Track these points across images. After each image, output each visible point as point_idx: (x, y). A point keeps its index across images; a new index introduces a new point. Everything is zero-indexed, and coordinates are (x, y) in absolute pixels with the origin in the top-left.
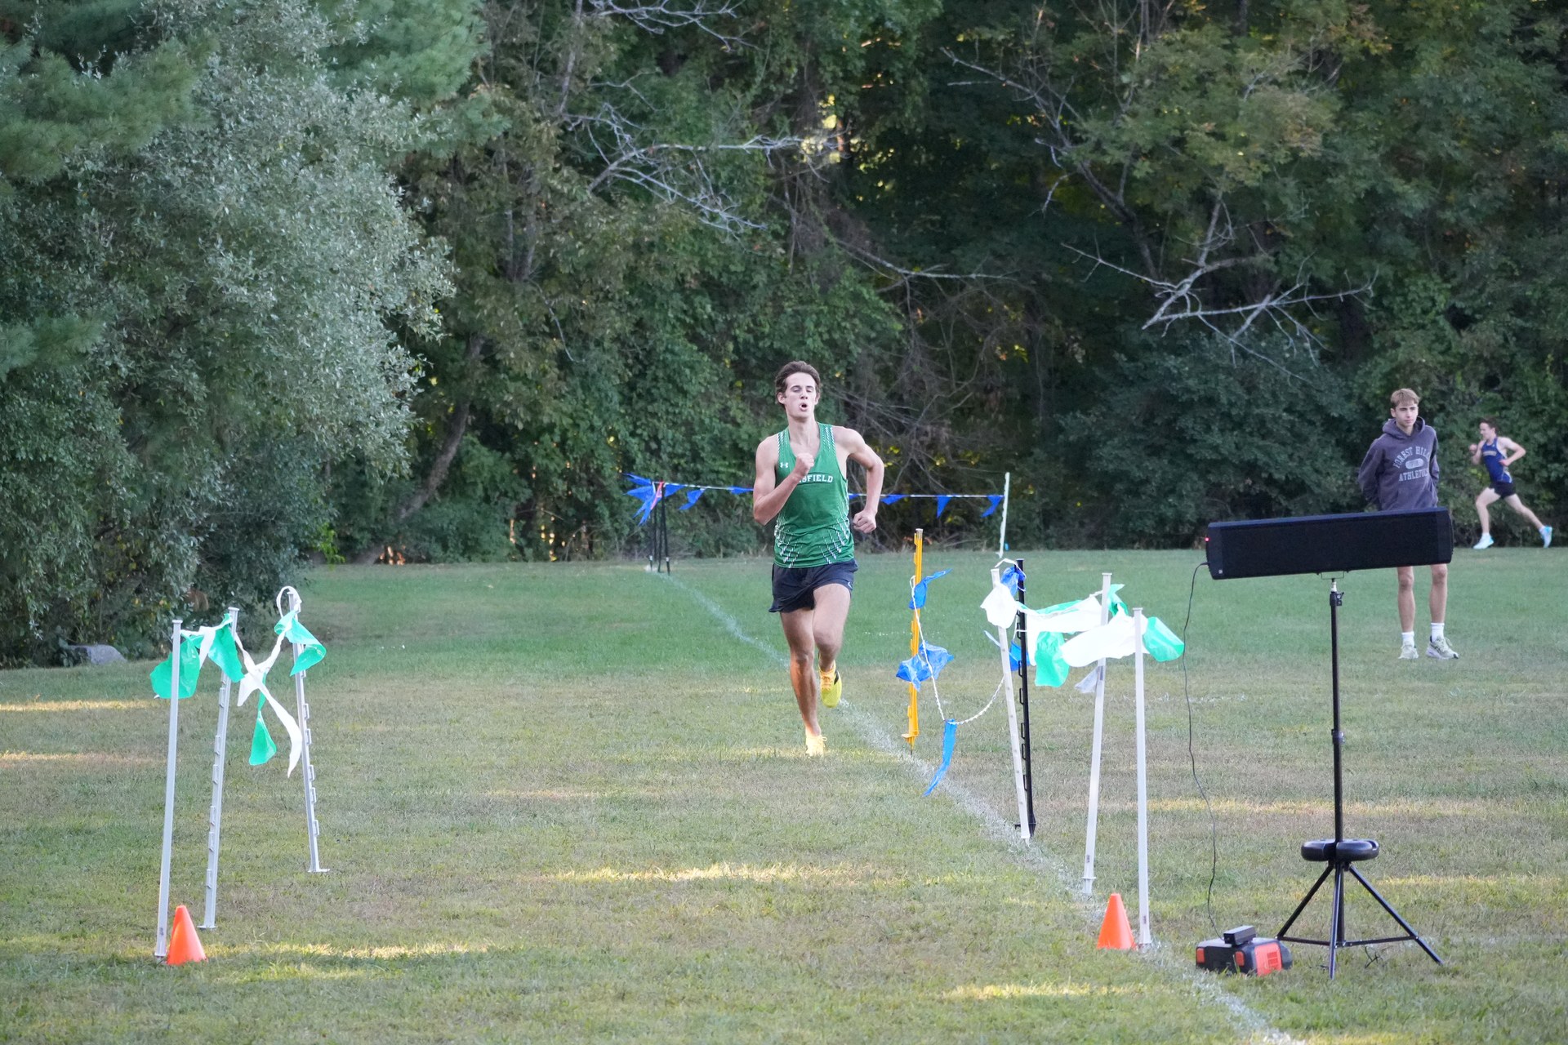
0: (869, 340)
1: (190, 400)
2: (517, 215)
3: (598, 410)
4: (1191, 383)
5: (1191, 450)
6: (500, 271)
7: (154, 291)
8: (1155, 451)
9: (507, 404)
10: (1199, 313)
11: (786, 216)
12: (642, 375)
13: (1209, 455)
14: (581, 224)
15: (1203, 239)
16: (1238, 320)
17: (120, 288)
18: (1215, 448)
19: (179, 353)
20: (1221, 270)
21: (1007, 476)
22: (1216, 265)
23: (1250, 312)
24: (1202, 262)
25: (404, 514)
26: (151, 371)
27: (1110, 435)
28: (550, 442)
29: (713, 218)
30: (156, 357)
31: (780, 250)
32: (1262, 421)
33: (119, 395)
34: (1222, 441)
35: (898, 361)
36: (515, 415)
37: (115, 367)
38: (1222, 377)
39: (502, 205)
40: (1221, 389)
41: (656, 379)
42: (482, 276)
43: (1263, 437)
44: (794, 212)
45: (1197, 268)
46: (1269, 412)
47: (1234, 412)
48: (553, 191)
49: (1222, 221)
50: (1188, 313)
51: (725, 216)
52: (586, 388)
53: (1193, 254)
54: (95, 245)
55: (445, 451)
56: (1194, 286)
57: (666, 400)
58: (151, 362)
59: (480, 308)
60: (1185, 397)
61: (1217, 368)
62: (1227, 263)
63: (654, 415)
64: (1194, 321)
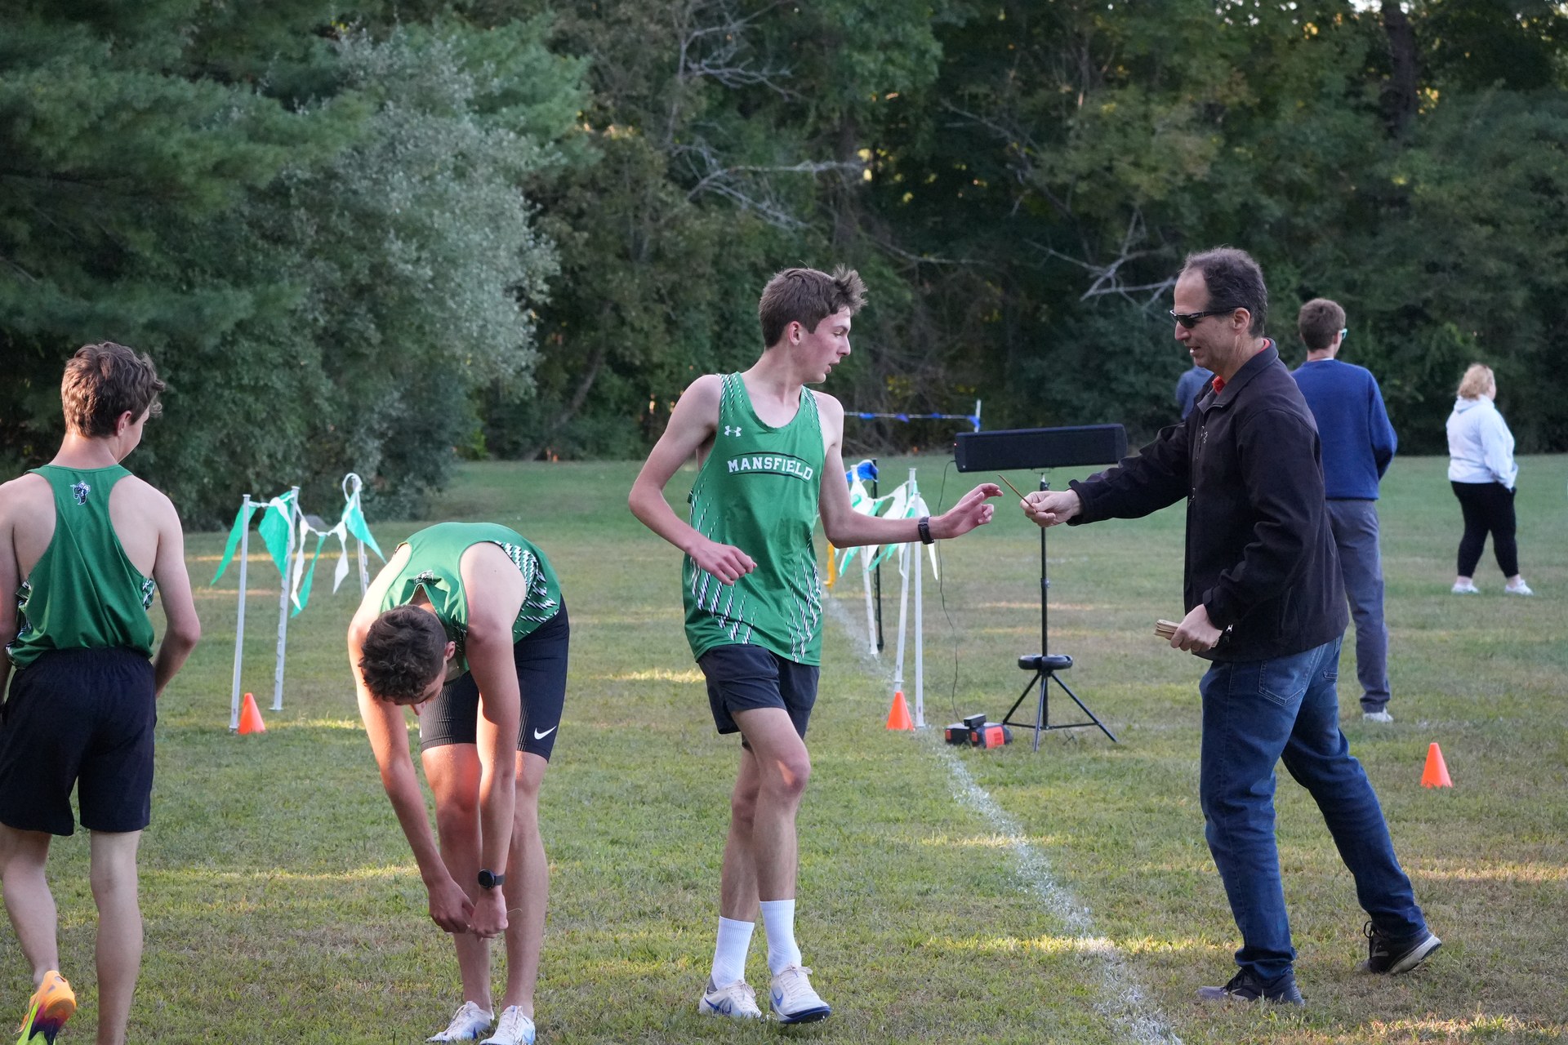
0: (888, 306)
1: (370, 345)
2: (636, 216)
3: (695, 354)
4: (1115, 339)
5: (1114, 386)
6: (624, 255)
7: (345, 266)
8: (1089, 386)
9: (626, 348)
10: (1121, 290)
11: (829, 217)
12: (727, 329)
13: (1125, 389)
14: (683, 223)
15: (1125, 236)
16: (1149, 295)
17: (320, 264)
18: (1131, 385)
19: (362, 310)
20: (1138, 259)
21: (979, 403)
22: (1134, 256)
23: (1155, 290)
24: (1124, 252)
25: (555, 426)
26: (341, 323)
27: (1059, 374)
28: (662, 375)
29: (777, 219)
30: (346, 314)
31: (826, 242)
32: (1164, 366)
33: (319, 339)
34: (1136, 379)
35: (909, 321)
36: (633, 355)
37: (316, 320)
38: (1136, 334)
39: (626, 210)
40: (1136, 344)
41: (736, 332)
42: (611, 258)
43: (1165, 377)
44: (836, 215)
45: (1120, 257)
46: (1169, 359)
47: (1145, 359)
48: (661, 201)
49: (1138, 223)
50: (1113, 289)
51: (783, 217)
52: (687, 338)
53: (1118, 247)
54: (303, 233)
55: (583, 381)
56: (1118, 269)
57: (744, 347)
58: (342, 317)
59: (609, 281)
60: (1111, 348)
61: (1133, 329)
62: (1142, 254)
63: (735, 357)
64: (1119, 296)
